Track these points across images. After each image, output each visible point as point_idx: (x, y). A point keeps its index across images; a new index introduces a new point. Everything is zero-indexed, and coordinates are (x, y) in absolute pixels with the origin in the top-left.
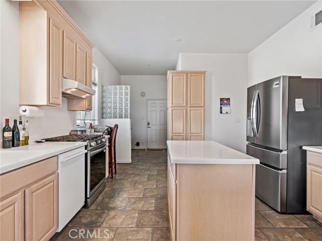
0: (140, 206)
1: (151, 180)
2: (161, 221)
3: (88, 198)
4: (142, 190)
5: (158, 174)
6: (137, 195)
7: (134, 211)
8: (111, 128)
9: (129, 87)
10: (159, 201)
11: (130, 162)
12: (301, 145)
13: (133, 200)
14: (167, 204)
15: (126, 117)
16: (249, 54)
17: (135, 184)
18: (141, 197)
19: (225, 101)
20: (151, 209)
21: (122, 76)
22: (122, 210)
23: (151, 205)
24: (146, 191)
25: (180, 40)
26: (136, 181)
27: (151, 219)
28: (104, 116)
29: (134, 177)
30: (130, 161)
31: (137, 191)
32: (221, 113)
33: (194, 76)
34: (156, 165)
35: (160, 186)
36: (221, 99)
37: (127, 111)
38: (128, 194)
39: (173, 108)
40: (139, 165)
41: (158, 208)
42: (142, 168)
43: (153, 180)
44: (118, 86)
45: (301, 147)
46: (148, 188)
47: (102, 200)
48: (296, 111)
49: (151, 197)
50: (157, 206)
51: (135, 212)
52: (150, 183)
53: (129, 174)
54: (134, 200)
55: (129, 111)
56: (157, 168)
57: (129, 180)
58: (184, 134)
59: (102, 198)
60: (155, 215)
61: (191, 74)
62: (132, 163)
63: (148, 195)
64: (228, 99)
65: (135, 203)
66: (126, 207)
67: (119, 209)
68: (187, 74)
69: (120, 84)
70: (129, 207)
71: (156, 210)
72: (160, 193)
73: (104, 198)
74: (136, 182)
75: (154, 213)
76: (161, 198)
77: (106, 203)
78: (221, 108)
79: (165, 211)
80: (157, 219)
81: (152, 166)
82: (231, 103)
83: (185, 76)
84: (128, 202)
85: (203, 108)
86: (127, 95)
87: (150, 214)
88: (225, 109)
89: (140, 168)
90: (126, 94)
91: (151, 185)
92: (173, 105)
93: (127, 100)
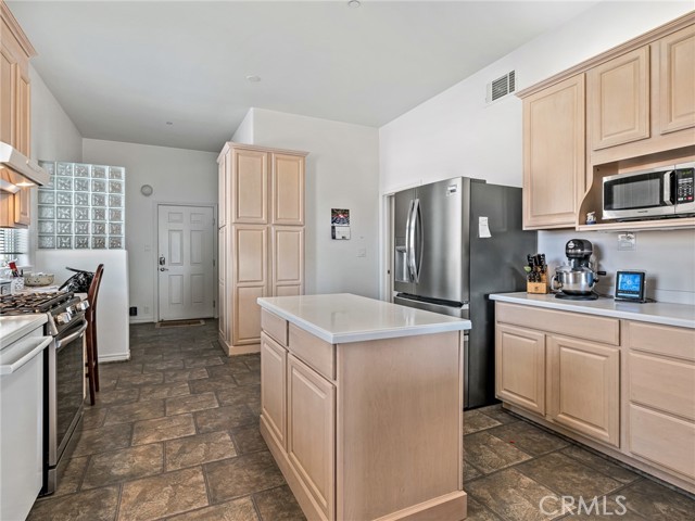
0: (200, 454)
1: (201, 392)
2: (262, 476)
3: (53, 467)
4: (189, 418)
5: (212, 376)
6: (180, 432)
7: (190, 471)
8: (85, 274)
9: (123, 170)
10: (241, 435)
11: (128, 357)
12: (486, 292)
13: (176, 447)
14: (261, 438)
15: (115, 245)
16: (380, 129)
17: (164, 406)
18: (193, 433)
19: (340, 216)
20: (230, 456)
21: (84, 140)
22: (156, 475)
23: (225, 446)
24: (199, 419)
25: (259, 80)
26: (164, 400)
27: (240, 476)
28: (48, 242)
29: (153, 392)
30: (125, 354)
31: (176, 422)
32: (334, 237)
33: (283, 159)
34: (198, 355)
35: (229, 401)
36: (333, 210)
37: (102, 231)
38: (156, 434)
39: (239, 226)
40: (155, 362)
41: (244, 450)
42: (164, 367)
43: (206, 391)
44: (73, 164)
45: (487, 296)
46: (201, 412)
47: (87, 463)
48: (481, 236)
49: (218, 428)
50: (241, 447)
51: (195, 472)
52: (200, 398)
53: (136, 386)
54: (180, 446)
55: (123, 231)
56: (204, 363)
57: (142, 400)
58: (264, 282)
59: (85, 460)
60: (244, 467)
61: (279, 156)
62: (132, 357)
63: (208, 426)
64: (346, 212)
65: (182, 451)
66: (164, 466)
67: (148, 474)
68: (269, 154)
69: (79, 160)
70: (173, 463)
71: (241, 454)
72: (234, 416)
73: (89, 457)
74: (164, 403)
75: (241, 461)
76: (243, 428)
77: (103, 468)
78: (333, 228)
79: (264, 453)
80: (251, 473)
81: (191, 361)
82: (351, 219)
83: (264, 158)
84: (165, 452)
85: (302, 228)
86: (119, 191)
87: (232, 466)
88: (341, 230)
89: (159, 367)
90: (115, 188)
91: (205, 404)
92: (239, 221)
93: (118, 204)
